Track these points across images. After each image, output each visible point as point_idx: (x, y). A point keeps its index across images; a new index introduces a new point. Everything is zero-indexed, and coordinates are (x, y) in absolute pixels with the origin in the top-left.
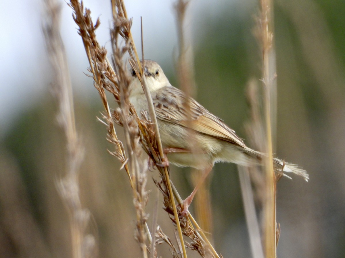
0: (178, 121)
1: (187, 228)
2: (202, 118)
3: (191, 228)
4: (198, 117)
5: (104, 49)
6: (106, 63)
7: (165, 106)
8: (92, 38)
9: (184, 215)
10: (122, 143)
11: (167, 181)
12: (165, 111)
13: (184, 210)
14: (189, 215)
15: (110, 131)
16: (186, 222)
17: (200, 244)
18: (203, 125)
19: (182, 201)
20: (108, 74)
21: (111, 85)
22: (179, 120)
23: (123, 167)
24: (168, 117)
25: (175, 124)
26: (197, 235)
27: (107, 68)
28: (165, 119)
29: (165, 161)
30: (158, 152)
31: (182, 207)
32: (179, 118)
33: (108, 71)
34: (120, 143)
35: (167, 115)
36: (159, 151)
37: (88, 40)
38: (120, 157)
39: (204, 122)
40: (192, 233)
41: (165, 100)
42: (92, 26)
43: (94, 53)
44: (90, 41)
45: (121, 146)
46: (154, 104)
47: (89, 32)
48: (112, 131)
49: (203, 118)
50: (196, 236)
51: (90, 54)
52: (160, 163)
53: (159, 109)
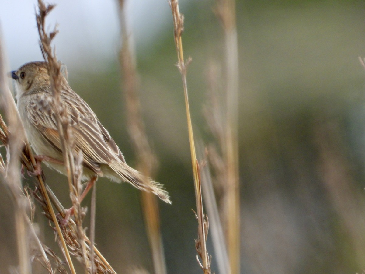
7: (40, 109)
12: (38, 115)
31: (63, 216)
35: (37, 120)
41: (42, 103)
52: (32, 172)
53: (34, 111)
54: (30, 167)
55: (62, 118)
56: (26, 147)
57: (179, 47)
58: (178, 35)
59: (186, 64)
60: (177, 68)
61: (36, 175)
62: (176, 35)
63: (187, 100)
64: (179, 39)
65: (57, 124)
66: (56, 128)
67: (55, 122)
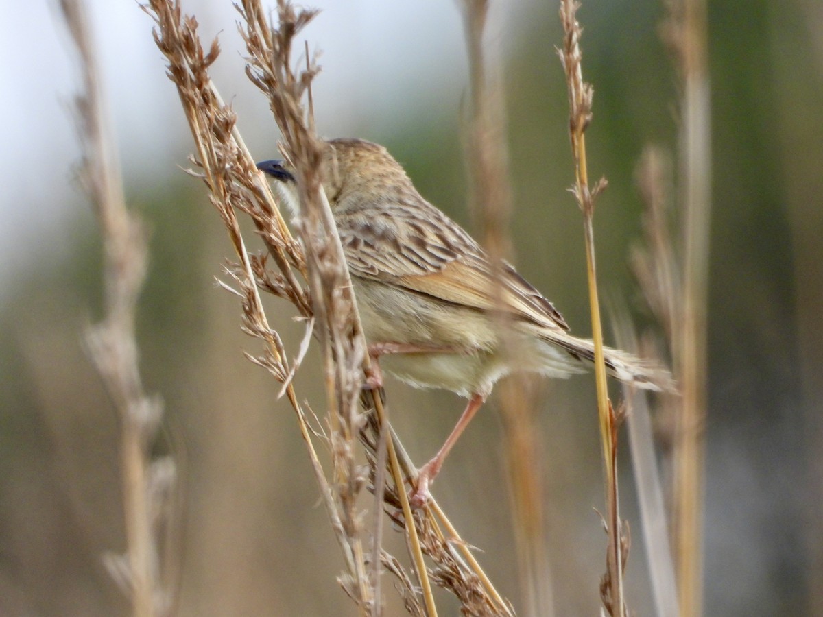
0: (396, 276)
1: (426, 535)
2: (453, 269)
3: (435, 535)
4: (444, 266)
5: (229, 112)
6: (235, 145)
7: (367, 244)
8: (200, 86)
9: (418, 504)
10: (277, 335)
11: (380, 422)
12: (368, 255)
13: (418, 492)
14: (432, 505)
15: (247, 308)
16: (425, 522)
17: (458, 573)
18: (456, 285)
19: (415, 472)
20: (238, 170)
21: (245, 195)
22: (398, 275)
23: (283, 392)
24: (372, 269)
25: (388, 285)
26: (450, 553)
27: (236, 157)
28: (367, 274)
29: (373, 376)
31: (414, 484)
32: (398, 270)
33: (238, 163)
34: (274, 335)
35: (370, 264)
37: (191, 93)
38: (273, 369)
39: (458, 277)
40: (438, 547)
41: (368, 229)
42: (201, 57)
43: (206, 122)
44: (195, 93)
45: (276, 341)
46: (343, 239)
47: (194, 69)
48: (254, 308)
49: (454, 267)
50: (447, 555)
51: (197, 126)
53: (355, 251)
58: (579, 130)
59: (593, 192)
60: (572, 195)
62: (573, 128)
64: (579, 139)
65: (420, 263)
66: (420, 272)
67: (415, 259)
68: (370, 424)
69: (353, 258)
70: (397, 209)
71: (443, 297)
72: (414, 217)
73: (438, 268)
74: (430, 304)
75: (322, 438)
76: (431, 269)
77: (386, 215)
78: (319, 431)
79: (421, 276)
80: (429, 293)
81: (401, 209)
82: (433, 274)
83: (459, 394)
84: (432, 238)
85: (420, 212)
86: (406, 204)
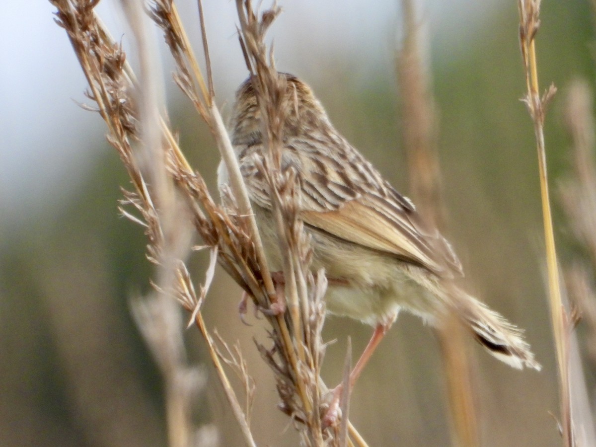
2: (350, 208)
4: (342, 205)
10: (183, 264)
11: (286, 347)
23: (192, 321)
29: (277, 302)
30: (261, 281)
34: (179, 264)
36: (264, 278)
38: (181, 298)
45: (181, 270)
48: (158, 238)
49: (352, 206)
52: (267, 307)
53: (260, 182)
54: (260, 296)
55: (282, 199)
56: (254, 250)
57: (529, 62)
58: (529, 36)
59: (543, 99)
60: (524, 105)
61: (275, 313)
62: (523, 36)
63: (544, 177)
64: (529, 45)
65: (320, 200)
66: (319, 209)
67: (315, 196)
68: (277, 349)
69: (257, 189)
70: (303, 142)
71: (339, 234)
72: (318, 153)
73: (336, 206)
74: (326, 240)
75: (233, 365)
76: (329, 207)
77: (292, 148)
78: (230, 359)
79: (319, 213)
80: (325, 230)
81: (306, 143)
82: (331, 212)
83: (362, 321)
84: (333, 176)
85: (325, 148)
86: (312, 138)
